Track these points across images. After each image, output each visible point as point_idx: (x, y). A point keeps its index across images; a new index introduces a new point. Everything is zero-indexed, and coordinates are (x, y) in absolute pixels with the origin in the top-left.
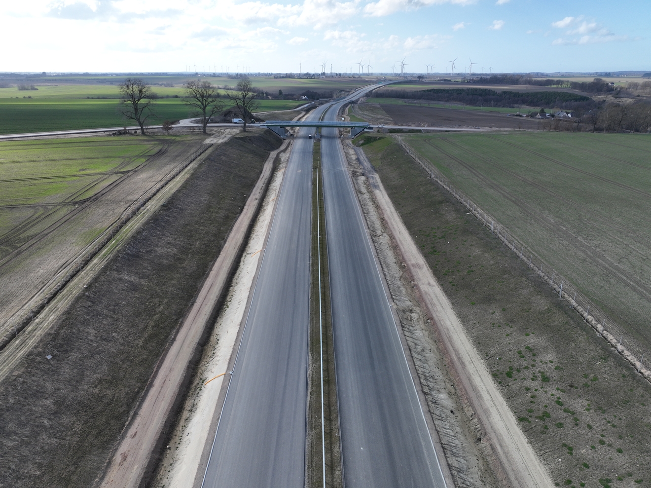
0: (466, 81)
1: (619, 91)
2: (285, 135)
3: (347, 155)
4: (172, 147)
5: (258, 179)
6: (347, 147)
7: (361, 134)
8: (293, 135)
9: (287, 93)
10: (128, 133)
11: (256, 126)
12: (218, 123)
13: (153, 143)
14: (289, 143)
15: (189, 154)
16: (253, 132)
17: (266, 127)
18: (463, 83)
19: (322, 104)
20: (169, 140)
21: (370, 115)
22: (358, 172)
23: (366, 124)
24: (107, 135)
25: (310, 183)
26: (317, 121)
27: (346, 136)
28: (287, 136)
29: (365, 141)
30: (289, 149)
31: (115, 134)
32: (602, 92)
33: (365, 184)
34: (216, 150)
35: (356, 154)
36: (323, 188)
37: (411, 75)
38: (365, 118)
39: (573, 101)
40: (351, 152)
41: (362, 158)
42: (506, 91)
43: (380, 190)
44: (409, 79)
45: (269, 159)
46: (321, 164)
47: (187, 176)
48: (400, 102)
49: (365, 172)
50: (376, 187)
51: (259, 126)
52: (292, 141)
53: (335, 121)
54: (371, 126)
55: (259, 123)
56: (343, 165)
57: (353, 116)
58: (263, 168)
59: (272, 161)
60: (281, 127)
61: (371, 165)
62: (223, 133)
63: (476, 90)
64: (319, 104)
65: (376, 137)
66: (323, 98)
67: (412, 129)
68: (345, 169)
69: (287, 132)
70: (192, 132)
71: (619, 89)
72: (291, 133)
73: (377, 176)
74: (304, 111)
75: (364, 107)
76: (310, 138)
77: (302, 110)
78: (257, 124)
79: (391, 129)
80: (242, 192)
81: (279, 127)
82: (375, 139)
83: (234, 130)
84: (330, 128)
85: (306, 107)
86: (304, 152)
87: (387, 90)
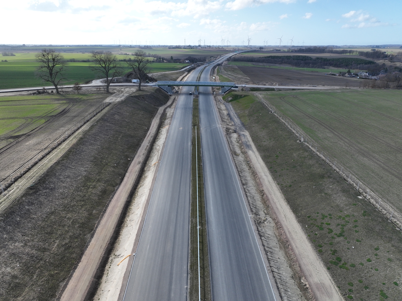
0: (291, 51)
1: (392, 57)
2: (172, 92)
3: (220, 109)
4: (75, 106)
5: (145, 137)
6: (219, 102)
7: (230, 92)
8: (178, 91)
9: (176, 58)
10: (46, 92)
11: (149, 85)
12: (121, 82)
13: (62, 102)
14: (175, 99)
15: (87, 114)
16: (146, 91)
17: (157, 86)
18: (288, 52)
19: (199, 66)
20: (76, 99)
21: (233, 74)
22: (231, 129)
23: (232, 84)
24: (28, 95)
25: (190, 143)
26: (195, 81)
27: (217, 93)
28: (173, 93)
29: (233, 98)
30: (174, 104)
31: (35, 93)
32: (380, 58)
33: (238, 142)
34: (112, 109)
35: (227, 109)
36: (201, 149)
37: (255, 47)
38: (230, 78)
39: (364, 64)
40: (223, 107)
41: (232, 114)
42: (319, 57)
43: (253, 151)
44: (254, 49)
45: (157, 114)
46: (199, 121)
47: (75, 141)
48: (250, 64)
49: (236, 129)
50: (249, 146)
51: (152, 86)
52: (176, 97)
53: (209, 81)
54: (236, 85)
55: (152, 83)
56: (217, 121)
57: (221, 75)
58: (151, 125)
59: (159, 116)
60: (169, 86)
61: (241, 121)
62: (122, 92)
63: (299, 56)
64: (197, 66)
65: (242, 95)
66: (200, 62)
67: (268, 88)
68: (220, 126)
69: (174, 89)
70: (98, 91)
71: (391, 56)
72: (176, 90)
73: (247, 133)
74: (187, 71)
75: (227, 68)
76: (191, 94)
77: (185, 70)
78: (151, 84)
79: (252, 87)
80: (127, 155)
81: (167, 86)
82: (241, 97)
83: (132, 89)
84: (205, 87)
85: (188, 69)
86: (185, 108)
87: (242, 56)
